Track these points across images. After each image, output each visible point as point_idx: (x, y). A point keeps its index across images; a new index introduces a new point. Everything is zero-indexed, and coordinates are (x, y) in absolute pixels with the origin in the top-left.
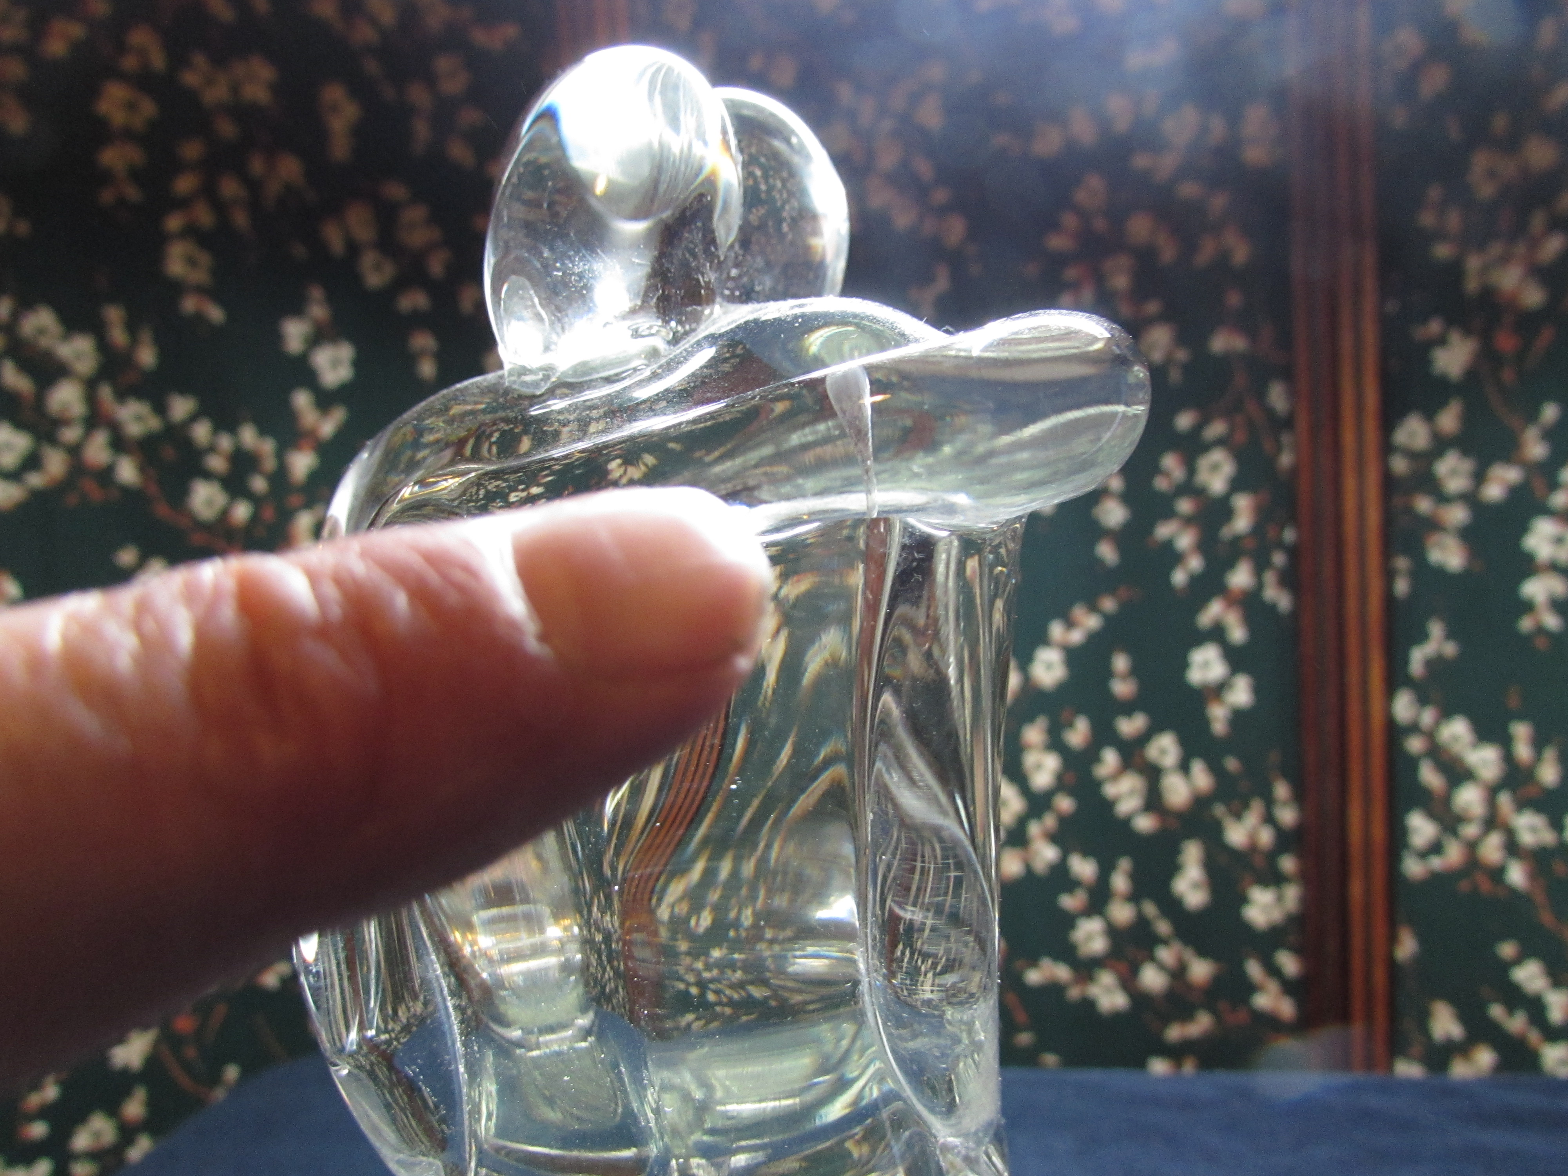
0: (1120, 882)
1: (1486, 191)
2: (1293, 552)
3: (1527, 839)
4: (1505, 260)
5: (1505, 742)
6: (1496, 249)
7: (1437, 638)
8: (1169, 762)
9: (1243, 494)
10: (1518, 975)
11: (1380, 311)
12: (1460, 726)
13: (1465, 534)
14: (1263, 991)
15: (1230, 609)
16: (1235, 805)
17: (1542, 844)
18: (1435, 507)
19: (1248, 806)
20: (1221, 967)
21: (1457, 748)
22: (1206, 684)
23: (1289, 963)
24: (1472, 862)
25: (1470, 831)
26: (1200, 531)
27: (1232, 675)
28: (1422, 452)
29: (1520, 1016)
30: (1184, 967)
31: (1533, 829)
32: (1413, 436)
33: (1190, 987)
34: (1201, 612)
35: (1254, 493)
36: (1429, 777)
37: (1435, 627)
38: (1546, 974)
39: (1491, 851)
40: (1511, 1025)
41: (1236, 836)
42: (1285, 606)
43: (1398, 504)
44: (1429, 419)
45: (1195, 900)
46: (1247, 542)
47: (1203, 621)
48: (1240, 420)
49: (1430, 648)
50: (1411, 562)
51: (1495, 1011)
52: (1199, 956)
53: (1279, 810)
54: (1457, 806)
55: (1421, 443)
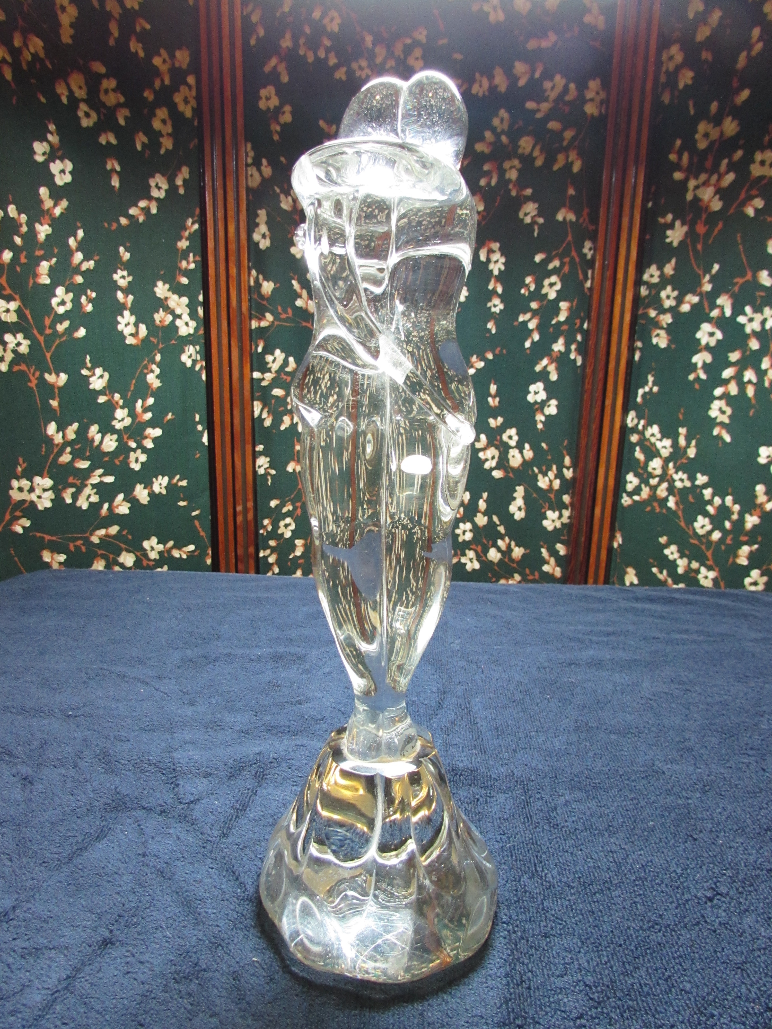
0: (482, 505)
1: (702, 145)
2: (586, 334)
3: (679, 484)
4: (706, 184)
5: (675, 437)
6: (703, 177)
7: (650, 384)
8: (513, 443)
9: (564, 300)
10: (667, 552)
11: (644, 206)
12: (655, 429)
13: (669, 329)
14: (548, 563)
15: (552, 363)
16: (544, 468)
17: (685, 487)
18: (658, 315)
19: (550, 469)
20: (528, 551)
21: (653, 440)
22: (536, 402)
23: (561, 549)
24: (653, 496)
25: (654, 482)
26: (540, 319)
27: (549, 399)
28: (655, 285)
29: (665, 572)
30: (509, 550)
31: (682, 480)
32: (652, 276)
33: (512, 560)
34: (537, 363)
35: (571, 301)
36: (639, 455)
37: (651, 379)
38: (679, 551)
39: (662, 491)
40: (661, 577)
41: (543, 483)
42: (579, 363)
43: (640, 312)
44: (660, 268)
45: (519, 515)
46: (565, 327)
47: (538, 368)
48: (567, 260)
49: (647, 389)
50: (643, 343)
51: (654, 570)
52: (518, 545)
53: (565, 470)
54: (650, 469)
55: (655, 280)
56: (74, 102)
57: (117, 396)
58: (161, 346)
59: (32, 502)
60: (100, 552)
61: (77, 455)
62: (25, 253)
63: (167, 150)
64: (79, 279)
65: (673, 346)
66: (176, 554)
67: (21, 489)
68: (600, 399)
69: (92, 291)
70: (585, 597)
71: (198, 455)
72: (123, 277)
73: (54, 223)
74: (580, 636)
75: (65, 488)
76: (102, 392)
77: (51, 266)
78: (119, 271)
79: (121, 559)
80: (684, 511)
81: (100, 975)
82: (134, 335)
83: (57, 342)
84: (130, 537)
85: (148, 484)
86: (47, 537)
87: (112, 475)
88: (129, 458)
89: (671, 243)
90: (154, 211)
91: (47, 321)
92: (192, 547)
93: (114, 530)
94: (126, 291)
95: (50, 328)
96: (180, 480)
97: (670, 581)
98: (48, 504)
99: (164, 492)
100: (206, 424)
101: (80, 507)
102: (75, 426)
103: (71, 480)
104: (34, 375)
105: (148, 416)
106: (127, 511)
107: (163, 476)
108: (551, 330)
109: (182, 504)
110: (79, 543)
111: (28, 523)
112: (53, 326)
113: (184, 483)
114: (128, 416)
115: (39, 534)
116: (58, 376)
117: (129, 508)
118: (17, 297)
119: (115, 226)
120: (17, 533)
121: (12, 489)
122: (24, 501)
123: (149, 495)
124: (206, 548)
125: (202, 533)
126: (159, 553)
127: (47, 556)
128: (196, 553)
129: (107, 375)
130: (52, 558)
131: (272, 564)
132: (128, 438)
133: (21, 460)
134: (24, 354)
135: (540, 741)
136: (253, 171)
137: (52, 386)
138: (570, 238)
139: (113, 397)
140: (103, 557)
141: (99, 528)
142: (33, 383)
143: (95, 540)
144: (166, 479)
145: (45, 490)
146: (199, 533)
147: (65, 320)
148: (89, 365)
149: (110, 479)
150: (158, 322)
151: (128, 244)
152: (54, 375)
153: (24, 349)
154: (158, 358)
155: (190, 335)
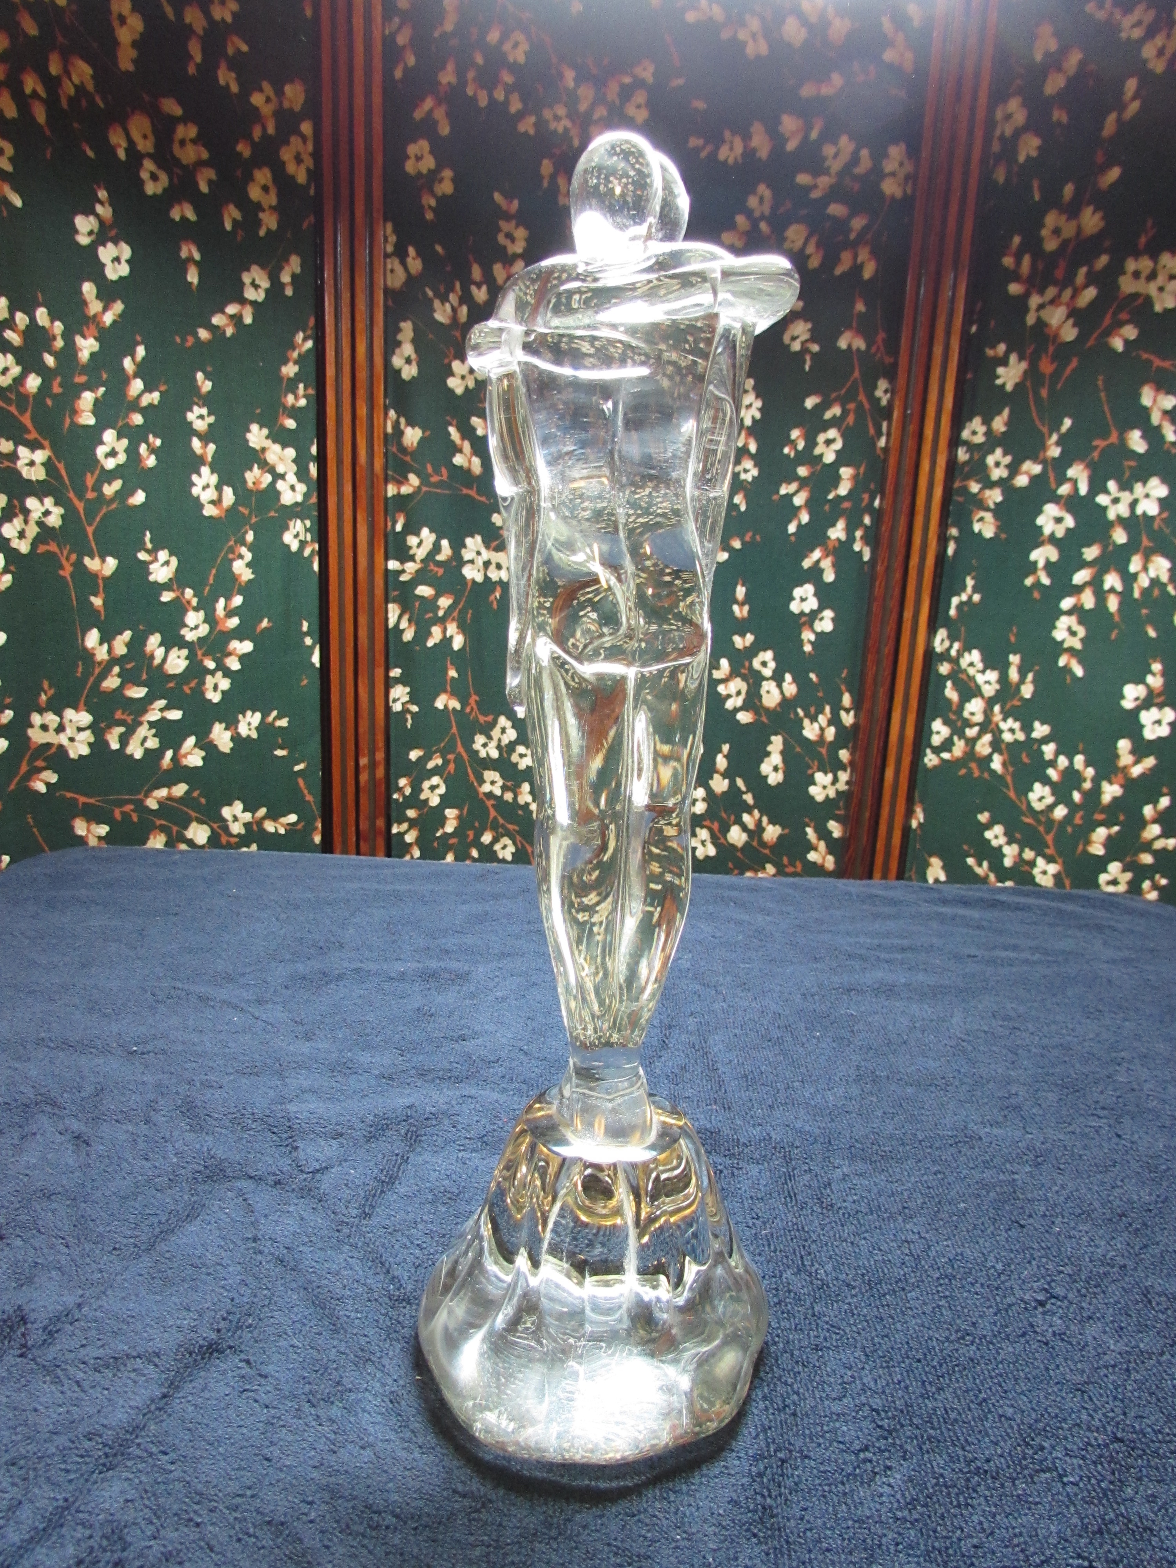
0: (721, 762)
1: (1051, 245)
2: (878, 516)
3: (1007, 737)
4: (1054, 302)
5: (1003, 668)
6: (1051, 292)
7: (969, 590)
8: (767, 672)
9: (847, 465)
10: (988, 835)
11: (965, 332)
12: (975, 655)
13: (998, 511)
14: (815, 849)
15: (827, 556)
16: (812, 710)
17: (1016, 741)
18: (981, 490)
19: (821, 711)
20: (786, 831)
21: (971, 671)
22: (802, 613)
23: (835, 829)
24: (970, 754)
25: (971, 732)
26: (812, 493)
27: (821, 609)
28: (979, 446)
29: (985, 864)
30: (760, 829)
31: (1012, 731)
32: (974, 433)
33: (763, 844)
34: (806, 556)
35: (856, 466)
36: (951, 693)
37: (970, 582)
38: (1005, 834)
39: (983, 747)
40: (979, 871)
41: (810, 731)
42: (866, 557)
43: (957, 484)
44: (987, 422)
45: (775, 779)
46: (846, 505)
47: (807, 564)
48: (852, 406)
49: (964, 597)
50: (960, 531)
51: (970, 861)
52: (772, 822)
53: (843, 714)
54: (966, 714)
55: (979, 439)
56: (135, 157)
57: (189, 593)
58: (254, 520)
59: (61, 747)
60: (159, 822)
61: (129, 678)
62: (59, 379)
63: (269, 231)
64: (137, 419)
65: (1003, 536)
66: (270, 826)
67: (44, 728)
68: (896, 610)
69: (155, 436)
70: (871, 896)
71: (305, 682)
72: (201, 417)
73: (103, 335)
74: (863, 951)
75: (109, 727)
76: (167, 586)
77: (96, 400)
78: (195, 408)
79: (190, 834)
80: (1014, 776)
81: (207, 1395)
82: (216, 503)
83: (104, 510)
84: (203, 801)
85: (231, 724)
86: (82, 799)
87: (179, 709)
88: (204, 683)
89: (1004, 385)
90: (248, 320)
91: (90, 480)
92: (293, 818)
93: (180, 790)
94: (205, 438)
95: (93, 490)
96: (278, 717)
97: (992, 877)
98: (85, 751)
99: (254, 735)
100: (317, 636)
101: (132, 756)
102: (127, 635)
103: (119, 715)
104: (67, 559)
105: (234, 622)
106: (200, 763)
107: (254, 712)
108: (827, 507)
109: (280, 753)
110: (129, 808)
111: (53, 778)
112: (98, 487)
113: (283, 723)
114: (205, 621)
115: (69, 795)
116: (103, 561)
117: (203, 758)
118: (46, 443)
119: (190, 341)
120: (37, 793)
121: (32, 726)
122: (48, 745)
123: (232, 739)
124: (315, 820)
125: (309, 798)
126: (245, 825)
127: (80, 828)
128: (300, 827)
129: (174, 562)
130: (88, 830)
131: (410, 845)
132: (204, 655)
133: (46, 685)
134: (53, 528)
135: (807, 1094)
136: (394, 263)
137: (94, 576)
138: (857, 374)
139: (183, 594)
140: (163, 829)
141: (158, 787)
142: (67, 571)
143: (152, 804)
144: (258, 716)
145: (80, 729)
146: (303, 796)
147: (116, 478)
148: (149, 546)
149: (175, 715)
150: (250, 484)
151: (209, 369)
152: (97, 560)
153: (54, 520)
154: (250, 537)
155: (297, 504)
